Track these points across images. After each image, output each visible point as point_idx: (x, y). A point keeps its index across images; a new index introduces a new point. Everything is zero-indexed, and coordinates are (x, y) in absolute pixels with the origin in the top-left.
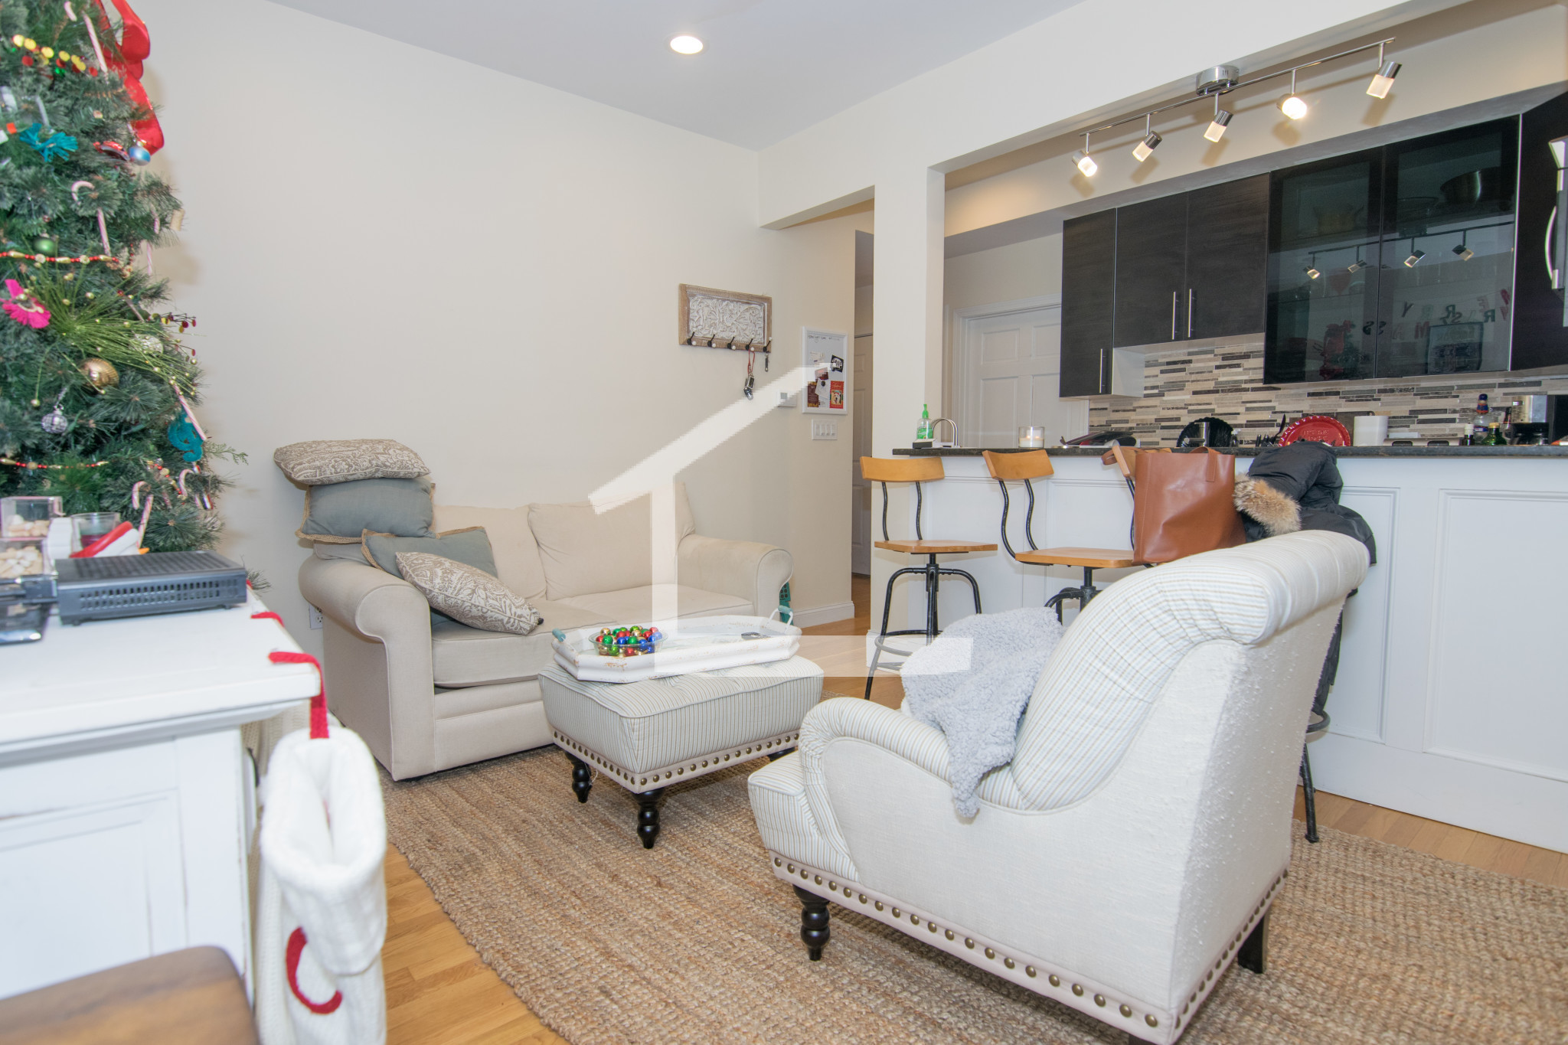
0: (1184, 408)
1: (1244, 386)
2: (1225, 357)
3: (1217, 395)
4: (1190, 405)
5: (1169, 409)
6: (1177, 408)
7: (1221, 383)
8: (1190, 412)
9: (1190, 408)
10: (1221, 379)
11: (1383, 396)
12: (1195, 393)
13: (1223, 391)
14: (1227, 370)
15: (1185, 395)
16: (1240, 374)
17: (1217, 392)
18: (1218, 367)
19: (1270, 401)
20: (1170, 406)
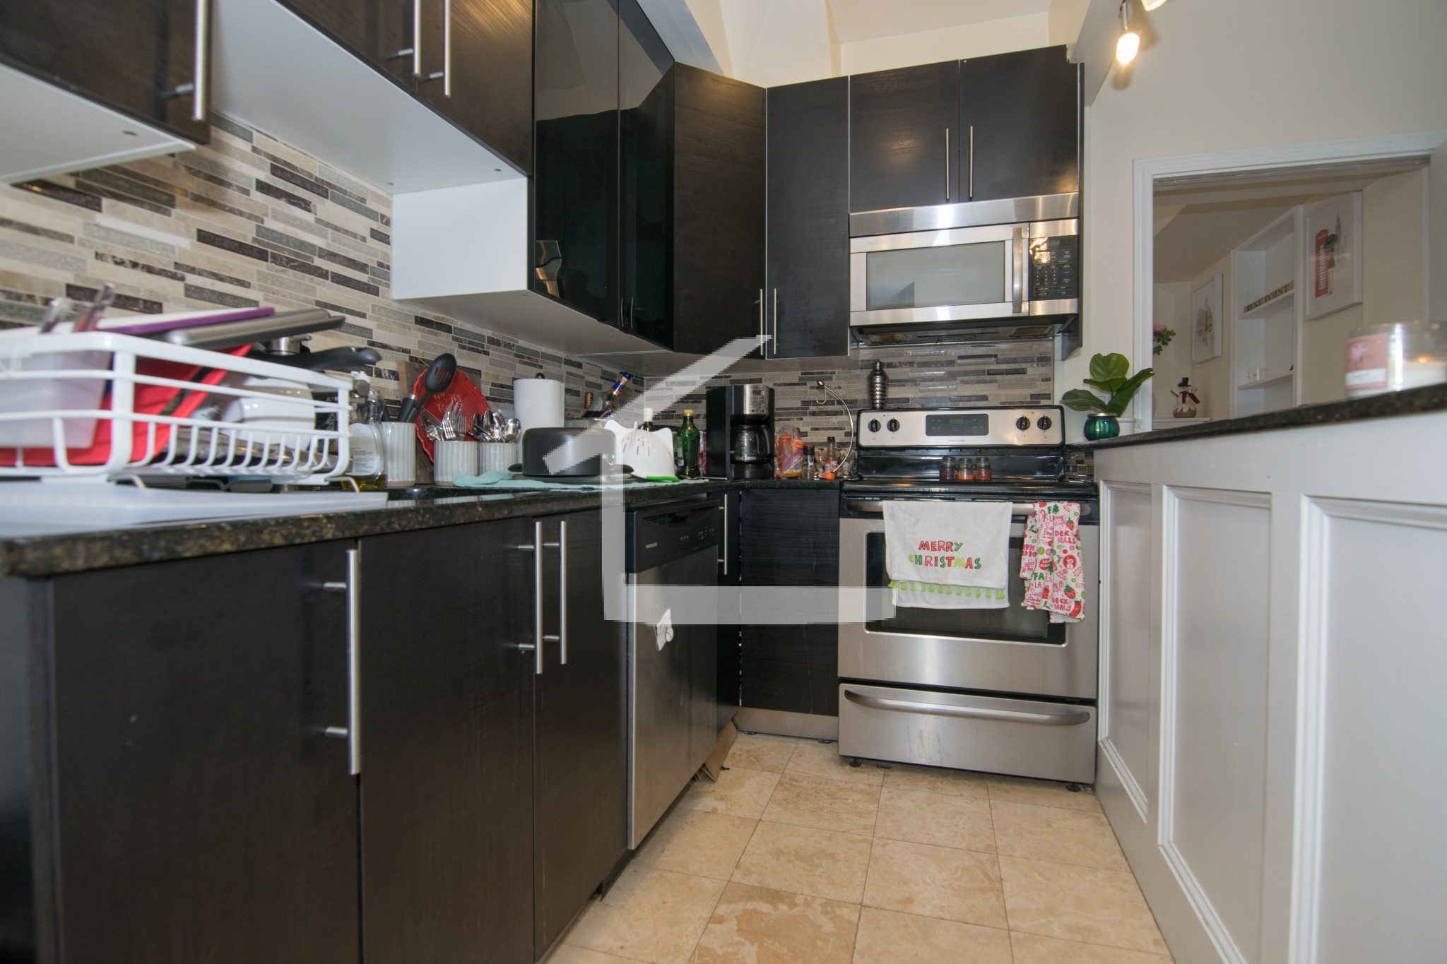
0: (173, 276)
1: (318, 262)
2: (279, 169)
3: (263, 266)
4: (192, 270)
5: (120, 263)
6: (150, 270)
7: (270, 233)
8: (192, 292)
9: (192, 279)
10: (270, 224)
11: (492, 350)
12: (205, 237)
13: (276, 259)
14: (282, 205)
15: (175, 232)
16: (304, 226)
17: (261, 255)
18: (263, 187)
19: (363, 316)
20: (121, 253)
